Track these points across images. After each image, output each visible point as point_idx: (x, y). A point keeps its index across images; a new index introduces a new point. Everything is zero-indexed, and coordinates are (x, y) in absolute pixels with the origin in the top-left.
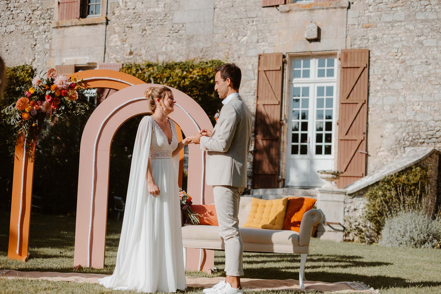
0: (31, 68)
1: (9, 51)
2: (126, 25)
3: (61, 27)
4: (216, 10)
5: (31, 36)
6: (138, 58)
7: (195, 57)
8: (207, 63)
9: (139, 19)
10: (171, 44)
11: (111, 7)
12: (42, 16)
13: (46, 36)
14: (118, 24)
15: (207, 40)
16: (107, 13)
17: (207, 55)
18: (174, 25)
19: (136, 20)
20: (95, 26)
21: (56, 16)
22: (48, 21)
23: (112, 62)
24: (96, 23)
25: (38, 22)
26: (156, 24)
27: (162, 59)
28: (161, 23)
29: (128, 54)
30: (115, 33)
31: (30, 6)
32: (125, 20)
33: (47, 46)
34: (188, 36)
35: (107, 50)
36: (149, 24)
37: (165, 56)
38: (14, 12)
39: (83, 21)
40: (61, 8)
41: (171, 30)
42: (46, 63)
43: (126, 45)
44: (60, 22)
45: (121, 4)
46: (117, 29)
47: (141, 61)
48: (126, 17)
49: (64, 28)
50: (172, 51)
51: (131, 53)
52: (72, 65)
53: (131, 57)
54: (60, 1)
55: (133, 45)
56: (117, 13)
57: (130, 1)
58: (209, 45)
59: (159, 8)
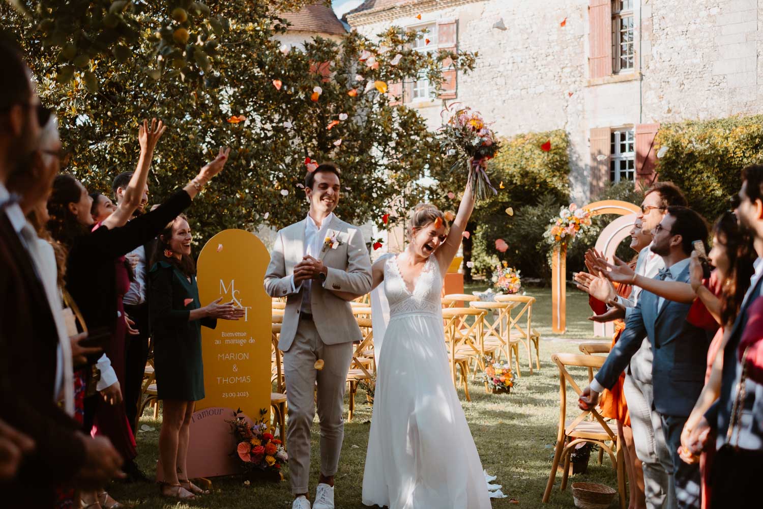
0: (564, 132)
1: (540, 114)
2: (663, 80)
3: (593, 86)
4: (759, 57)
5: (562, 97)
6: (677, 116)
7: (738, 112)
8: (751, 119)
9: (676, 72)
10: (712, 99)
11: (645, 60)
12: (572, 74)
13: (577, 96)
14: (653, 79)
15: (750, 93)
16: (641, 68)
17: (751, 110)
18: (714, 78)
19: (672, 73)
20: (628, 83)
21: (587, 74)
22: (578, 79)
23: (649, 123)
24: (630, 79)
25: (568, 80)
26: (694, 77)
27: (703, 117)
28: (700, 76)
29: (666, 111)
30: (650, 89)
31: (559, 63)
32: (661, 74)
33: (580, 107)
34: (730, 89)
35: (643, 108)
36: (686, 77)
37: (706, 113)
38: (541, 71)
39: (616, 78)
40: (591, 64)
41: (711, 83)
42: (579, 126)
43: (663, 102)
44: (592, 80)
45: (655, 56)
46: (653, 85)
47: (681, 119)
48: (661, 71)
49: (596, 87)
50: (713, 107)
51: (669, 111)
52: (606, 128)
53: (670, 115)
54: (591, 57)
55: (671, 102)
56: (652, 67)
57: (665, 53)
58: (754, 98)
59: (697, 58)
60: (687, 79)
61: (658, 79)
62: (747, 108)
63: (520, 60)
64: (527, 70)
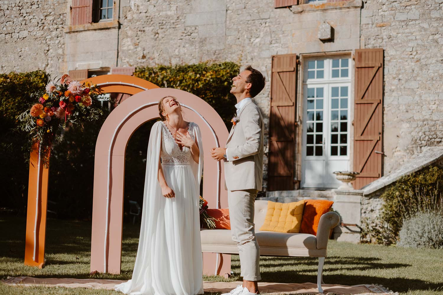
0: (44, 73)
1: (22, 57)
2: (139, 29)
3: (74, 32)
4: (228, 12)
5: (44, 42)
6: (151, 62)
7: (208, 59)
8: (220, 65)
9: (152, 23)
10: (184, 47)
11: (123, 11)
12: (55, 21)
13: (59, 41)
14: (130, 28)
15: (219, 42)
16: (119, 18)
17: (220, 57)
18: (187, 28)
19: (148, 23)
20: (107, 30)
21: (69, 22)
22: (60, 26)
23: (125, 66)
24: (109, 27)
25: (51, 27)
26: (168, 27)
27: (175, 63)
28: (173, 26)
29: (141, 57)
30: (127, 37)
31: (43, 11)
32: (137, 23)
33: (60, 51)
34: (201, 39)
35: (119, 54)
36: (161, 27)
37: (178, 59)
38: (26, 18)
39: (96, 25)
40: (73, 12)
41: (183, 33)
42: (59, 68)
43: (139, 49)
44: (73, 27)
45: (133, 8)
46: (130, 33)
47: (154, 64)
48: (138, 21)
49: (76, 33)
50: (185, 54)
51: (144, 57)
52: (86, 70)
53: (144, 60)
54: (73, 6)
55: (146, 49)
56: (129, 17)
57: (142, 5)
58: (222, 47)
59: (171, 11)
60: (162, 29)
61: (135, 28)
62: (215, 56)
63: (6, 7)
64: (13, 16)
